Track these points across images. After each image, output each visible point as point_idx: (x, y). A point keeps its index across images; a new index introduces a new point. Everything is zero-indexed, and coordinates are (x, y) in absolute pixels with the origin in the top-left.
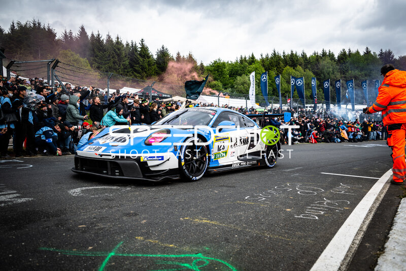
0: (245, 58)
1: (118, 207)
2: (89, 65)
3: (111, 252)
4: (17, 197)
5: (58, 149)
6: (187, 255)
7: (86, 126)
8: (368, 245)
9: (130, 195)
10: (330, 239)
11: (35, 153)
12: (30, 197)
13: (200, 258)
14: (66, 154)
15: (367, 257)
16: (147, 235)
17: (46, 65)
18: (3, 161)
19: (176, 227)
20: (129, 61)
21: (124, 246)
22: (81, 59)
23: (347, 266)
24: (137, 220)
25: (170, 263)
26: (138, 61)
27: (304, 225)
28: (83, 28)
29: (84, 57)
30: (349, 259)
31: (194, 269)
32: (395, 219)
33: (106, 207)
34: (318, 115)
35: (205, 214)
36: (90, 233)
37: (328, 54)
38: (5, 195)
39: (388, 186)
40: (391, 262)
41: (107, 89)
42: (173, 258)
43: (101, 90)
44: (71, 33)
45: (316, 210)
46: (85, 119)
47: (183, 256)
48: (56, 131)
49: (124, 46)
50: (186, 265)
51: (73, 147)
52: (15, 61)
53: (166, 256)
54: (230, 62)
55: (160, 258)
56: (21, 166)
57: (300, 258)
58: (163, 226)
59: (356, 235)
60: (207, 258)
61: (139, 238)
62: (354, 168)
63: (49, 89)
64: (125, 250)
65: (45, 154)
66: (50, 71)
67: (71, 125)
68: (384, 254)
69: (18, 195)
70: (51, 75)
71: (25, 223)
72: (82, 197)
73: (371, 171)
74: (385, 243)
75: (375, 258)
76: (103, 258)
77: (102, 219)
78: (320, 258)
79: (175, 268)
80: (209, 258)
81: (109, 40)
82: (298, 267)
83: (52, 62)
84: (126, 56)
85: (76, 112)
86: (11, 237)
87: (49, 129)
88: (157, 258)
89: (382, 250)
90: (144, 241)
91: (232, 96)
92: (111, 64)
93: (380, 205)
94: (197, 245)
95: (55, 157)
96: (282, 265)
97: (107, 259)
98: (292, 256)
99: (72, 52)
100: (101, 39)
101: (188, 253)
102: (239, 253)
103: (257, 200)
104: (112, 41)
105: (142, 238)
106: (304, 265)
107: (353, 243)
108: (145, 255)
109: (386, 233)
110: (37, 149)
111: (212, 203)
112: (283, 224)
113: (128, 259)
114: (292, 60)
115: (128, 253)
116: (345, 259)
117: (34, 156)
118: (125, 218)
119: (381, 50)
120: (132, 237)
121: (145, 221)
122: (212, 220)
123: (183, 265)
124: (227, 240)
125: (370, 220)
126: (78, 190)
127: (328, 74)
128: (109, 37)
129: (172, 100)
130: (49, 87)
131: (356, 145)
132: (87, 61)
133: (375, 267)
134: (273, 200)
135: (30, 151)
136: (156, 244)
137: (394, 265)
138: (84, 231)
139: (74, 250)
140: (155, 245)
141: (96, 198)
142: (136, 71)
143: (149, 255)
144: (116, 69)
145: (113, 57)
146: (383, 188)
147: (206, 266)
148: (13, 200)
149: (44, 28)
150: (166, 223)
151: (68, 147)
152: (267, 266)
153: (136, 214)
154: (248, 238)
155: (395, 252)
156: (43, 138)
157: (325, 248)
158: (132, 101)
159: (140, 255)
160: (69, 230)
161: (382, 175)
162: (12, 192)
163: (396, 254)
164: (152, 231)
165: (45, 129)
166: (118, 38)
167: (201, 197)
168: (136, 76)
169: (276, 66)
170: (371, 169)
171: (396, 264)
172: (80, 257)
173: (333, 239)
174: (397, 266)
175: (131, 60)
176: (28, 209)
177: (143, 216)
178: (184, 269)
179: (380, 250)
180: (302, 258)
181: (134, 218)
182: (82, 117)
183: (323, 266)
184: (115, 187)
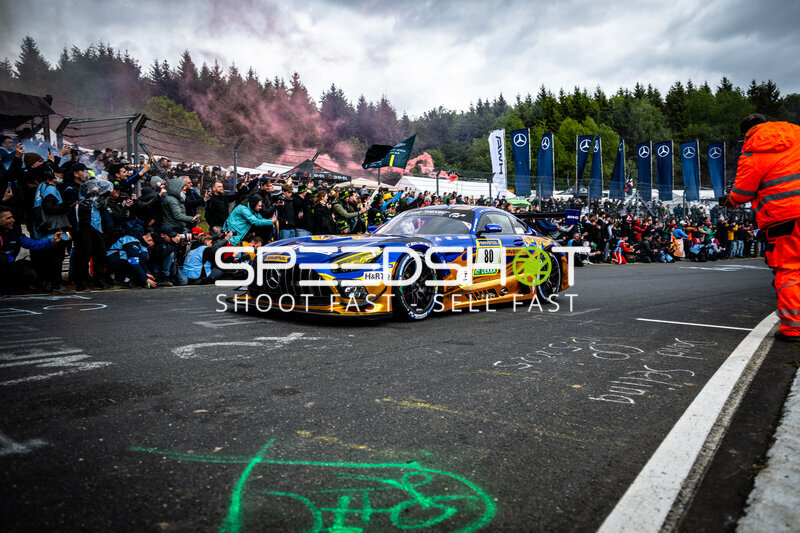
0: (487, 104)
1: (262, 378)
3: (254, 456)
4: (84, 360)
5: (149, 275)
6: (392, 465)
7: (197, 235)
8: (735, 452)
9: (281, 357)
10: (660, 441)
11: (111, 284)
12: (107, 360)
13: (414, 470)
14: (164, 286)
15: (734, 474)
16: (318, 428)
17: (125, 125)
18: (55, 298)
19: (370, 414)
21: (278, 447)
22: (185, 112)
23: (695, 489)
24: (296, 402)
25: (361, 477)
27: (608, 412)
28: (187, 57)
30: (698, 476)
31: (407, 489)
32: (786, 404)
33: (241, 378)
34: (629, 210)
35: (420, 392)
36: (216, 423)
37: (646, 92)
38: (64, 355)
39: (770, 343)
40: (782, 484)
41: (233, 168)
42: (366, 469)
44: (166, 65)
45: (630, 386)
46: (196, 223)
47: (384, 465)
48: (145, 245)
49: (261, 86)
50: (390, 482)
51: (177, 273)
52: (70, 119)
53: (353, 464)
54: (458, 113)
55: (343, 468)
56: (88, 307)
57: (603, 474)
58: (345, 413)
59: (710, 434)
60: (428, 470)
61: (303, 433)
62: (702, 311)
63: (131, 169)
64: (278, 454)
65: (126, 286)
66: (132, 137)
67: (174, 233)
68: (766, 470)
69: (85, 356)
70: (133, 142)
71: (101, 404)
72: (196, 360)
73: (736, 315)
74: (768, 448)
75: (749, 476)
76: (242, 467)
77: (234, 400)
78: (641, 473)
79: (371, 487)
80: (433, 471)
81: (235, 76)
82: (600, 490)
83: (134, 119)
85: (179, 210)
86: (80, 428)
87: (133, 239)
88: (338, 469)
89: (763, 462)
90: (311, 438)
91: (462, 177)
93: (756, 378)
94: (409, 447)
95: (144, 290)
96: (570, 485)
97: (248, 470)
98: (588, 469)
99: (168, 101)
100: (221, 76)
101: (393, 460)
102: (487, 463)
103: (516, 369)
104: (240, 78)
105: (308, 433)
106: (611, 486)
107: (705, 448)
108: (316, 464)
109: (769, 430)
110: (113, 277)
111: (433, 374)
112: (567, 411)
113: (287, 470)
114: (577, 106)
115: (285, 460)
116: (689, 477)
117: (108, 288)
118: (275, 398)
119: (754, 83)
120: (290, 430)
121: (311, 403)
122: (433, 404)
123: (385, 481)
124: (463, 438)
125: (736, 406)
126: (189, 348)
127: (647, 131)
128: (234, 71)
129: (351, 187)
130: (130, 166)
131: (704, 268)
132: (197, 117)
133: (749, 492)
134: (547, 367)
135: (101, 280)
136: (334, 445)
137: (788, 489)
138: (205, 420)
139: (189, 452)
140: (331, 446)
141: (222, 362)
143: (322, 464)
146: (761, 348)
147: (427, 485)
148: (77, 364)
149: (119, 58)
150: (350, 408)
151: (168, 273)
152: (542, 487)
153: (294, 392)
154: (502, 435)
155: (789, 465)
156: (123, 256)
157: (650, 457)
158: (279, 188)
159: (307, 463)
160: (178, 417)
161: (756, 324)
162: (74, 351)
163: (792, 469)
164: (326, 420)
165: (126, 240)
166: (251, 73)
167: (412, 362)
169: (546, 117)
170: (736, 312)
171: (792, 488)
172: (201, 464)
173: (666, 440)
174: (793, 492)
176: (105, 381)
177: (308, 394)
178: (387, 488)
179: (757, 462)
180: (608, 474)
181: (292, 398)
182: (189, 218)
183: (647, 489)
184: (254, 344)
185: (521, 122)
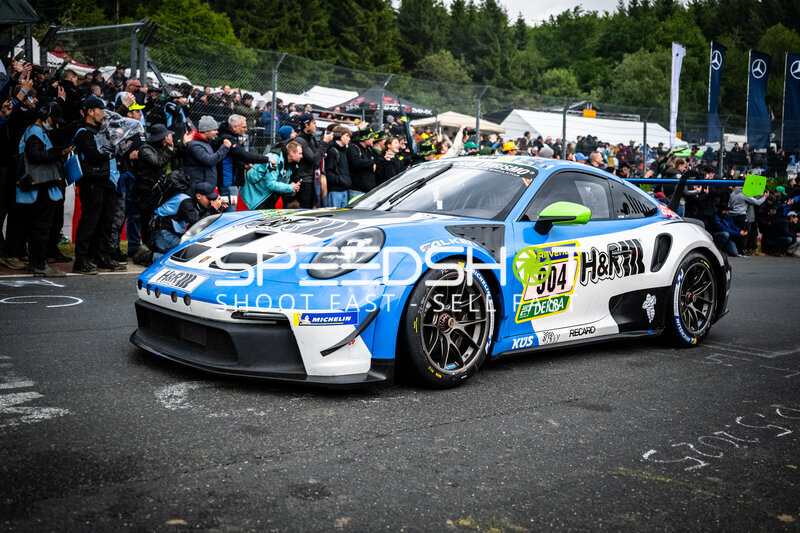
0: (645, 2)
2: (231, 30)
20: (328, 17)
22: (213, 14)
26: (351, 17)
29: (219, 10)
41: (271, 93)
43: (256, 95)
54: (601, 15)
83: (142, 27)
84: (321, 6)
91: (602, 112)
92: (285, 27)
126: (180, 389)
129: (438, 124)
132: (228, 20)
142: (347, 43)
144: (296, 40)
145: (289, 9)
168: (345, 57)
169: (737, 22)
175: (335, 14)
185: (698, 30)
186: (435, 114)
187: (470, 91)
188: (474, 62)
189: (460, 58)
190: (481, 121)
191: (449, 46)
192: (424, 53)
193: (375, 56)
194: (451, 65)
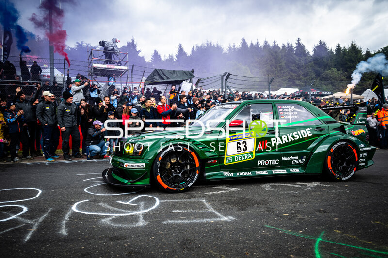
3: (318, 237)
16: (344, 230)
19: (370, 228)
20: (285, 62)
21: (327, 235)
24: (329, 217)
25: (373, 255)
28: (243, 40)
33: (297, 202)
36: (295, 221)
44: (234, 45)
47: (384, 253)
49: (280, 48)
53: (367, 249)
55: (363, 250)
58: (355, 226)
61: (337, 231)
64: (329, 238)
66: (224, 83)
81: (266, 45)
84: (282, 58)
100: (260, 46)
104: (269, 45)
105: (339, 232)
108: (348, 245)
113: (335, 246)
120: (330, 229)
121: (336, 218)
128: (266, 42)
129: (334, 98)
136: (354, 239)
138: (290, 219)
141: (285, 193)
143: (351, 246)
149: (214, 46)
153: (326, 212)
164: (347, 228)
166: (275, 42)
175: (287, 60)
177: (333, 214)
181: (326, 215)
184: (297, 186)
186: (332, 94)
187: (345, 83)
188: (347, 71)
189: (340, 70)
190: (353, 95)
191: (335, 66)
192: (324, 70)
193: (304, 74)
194: (336, 73)
